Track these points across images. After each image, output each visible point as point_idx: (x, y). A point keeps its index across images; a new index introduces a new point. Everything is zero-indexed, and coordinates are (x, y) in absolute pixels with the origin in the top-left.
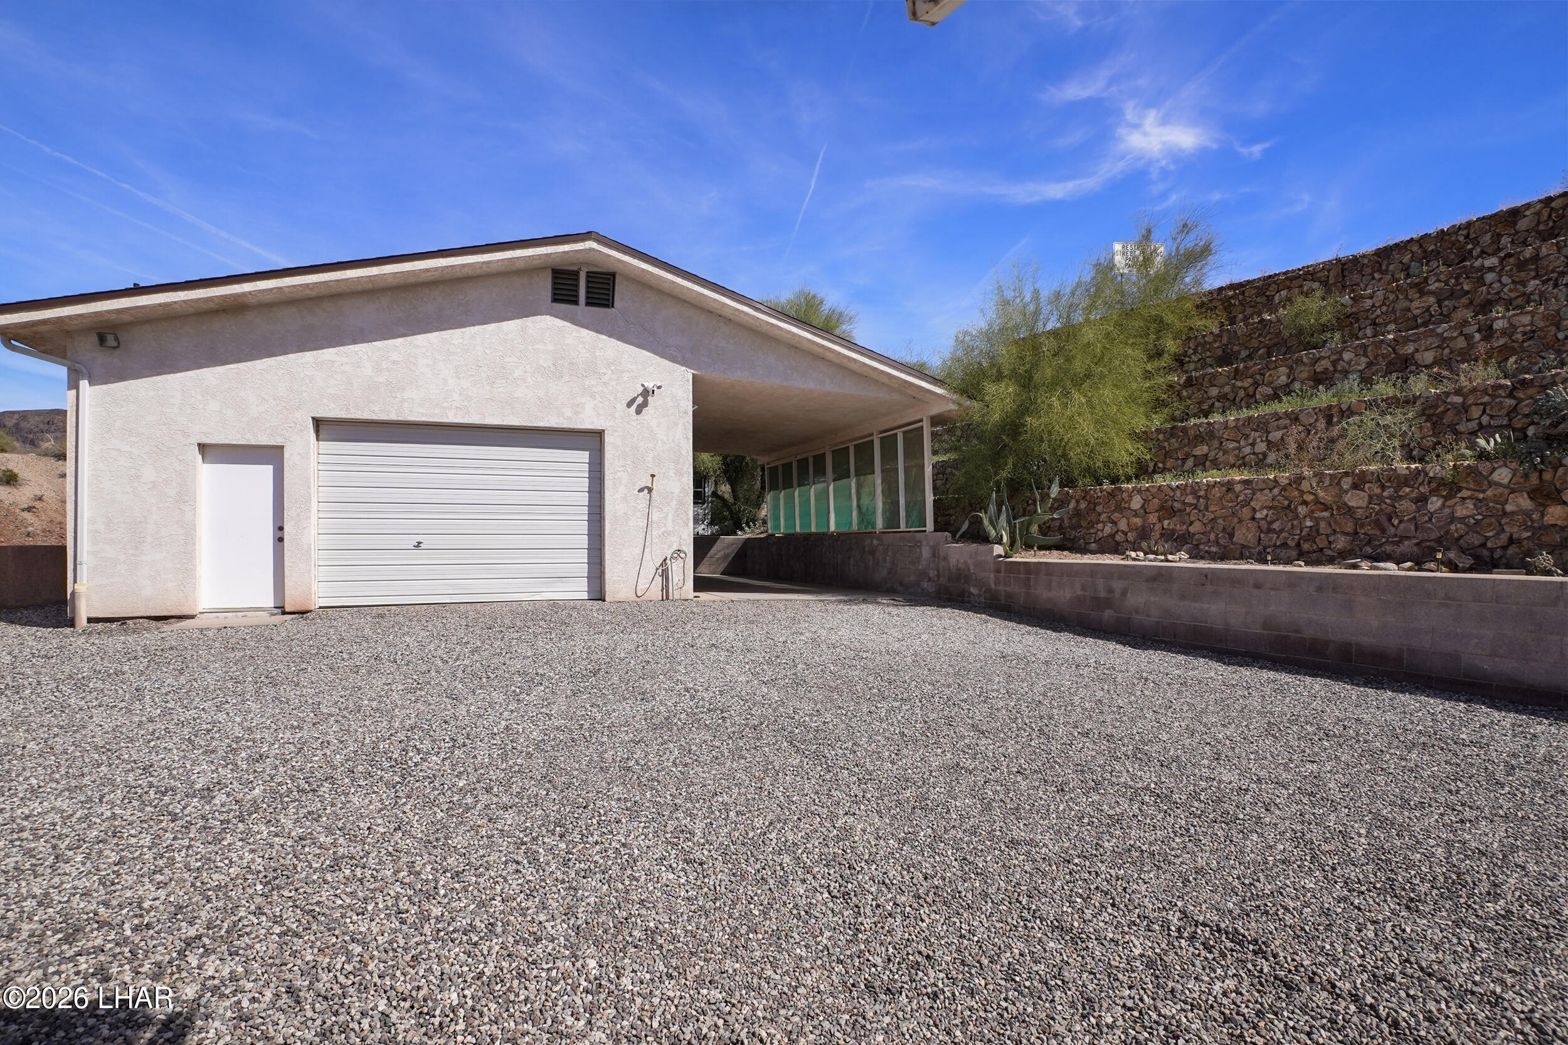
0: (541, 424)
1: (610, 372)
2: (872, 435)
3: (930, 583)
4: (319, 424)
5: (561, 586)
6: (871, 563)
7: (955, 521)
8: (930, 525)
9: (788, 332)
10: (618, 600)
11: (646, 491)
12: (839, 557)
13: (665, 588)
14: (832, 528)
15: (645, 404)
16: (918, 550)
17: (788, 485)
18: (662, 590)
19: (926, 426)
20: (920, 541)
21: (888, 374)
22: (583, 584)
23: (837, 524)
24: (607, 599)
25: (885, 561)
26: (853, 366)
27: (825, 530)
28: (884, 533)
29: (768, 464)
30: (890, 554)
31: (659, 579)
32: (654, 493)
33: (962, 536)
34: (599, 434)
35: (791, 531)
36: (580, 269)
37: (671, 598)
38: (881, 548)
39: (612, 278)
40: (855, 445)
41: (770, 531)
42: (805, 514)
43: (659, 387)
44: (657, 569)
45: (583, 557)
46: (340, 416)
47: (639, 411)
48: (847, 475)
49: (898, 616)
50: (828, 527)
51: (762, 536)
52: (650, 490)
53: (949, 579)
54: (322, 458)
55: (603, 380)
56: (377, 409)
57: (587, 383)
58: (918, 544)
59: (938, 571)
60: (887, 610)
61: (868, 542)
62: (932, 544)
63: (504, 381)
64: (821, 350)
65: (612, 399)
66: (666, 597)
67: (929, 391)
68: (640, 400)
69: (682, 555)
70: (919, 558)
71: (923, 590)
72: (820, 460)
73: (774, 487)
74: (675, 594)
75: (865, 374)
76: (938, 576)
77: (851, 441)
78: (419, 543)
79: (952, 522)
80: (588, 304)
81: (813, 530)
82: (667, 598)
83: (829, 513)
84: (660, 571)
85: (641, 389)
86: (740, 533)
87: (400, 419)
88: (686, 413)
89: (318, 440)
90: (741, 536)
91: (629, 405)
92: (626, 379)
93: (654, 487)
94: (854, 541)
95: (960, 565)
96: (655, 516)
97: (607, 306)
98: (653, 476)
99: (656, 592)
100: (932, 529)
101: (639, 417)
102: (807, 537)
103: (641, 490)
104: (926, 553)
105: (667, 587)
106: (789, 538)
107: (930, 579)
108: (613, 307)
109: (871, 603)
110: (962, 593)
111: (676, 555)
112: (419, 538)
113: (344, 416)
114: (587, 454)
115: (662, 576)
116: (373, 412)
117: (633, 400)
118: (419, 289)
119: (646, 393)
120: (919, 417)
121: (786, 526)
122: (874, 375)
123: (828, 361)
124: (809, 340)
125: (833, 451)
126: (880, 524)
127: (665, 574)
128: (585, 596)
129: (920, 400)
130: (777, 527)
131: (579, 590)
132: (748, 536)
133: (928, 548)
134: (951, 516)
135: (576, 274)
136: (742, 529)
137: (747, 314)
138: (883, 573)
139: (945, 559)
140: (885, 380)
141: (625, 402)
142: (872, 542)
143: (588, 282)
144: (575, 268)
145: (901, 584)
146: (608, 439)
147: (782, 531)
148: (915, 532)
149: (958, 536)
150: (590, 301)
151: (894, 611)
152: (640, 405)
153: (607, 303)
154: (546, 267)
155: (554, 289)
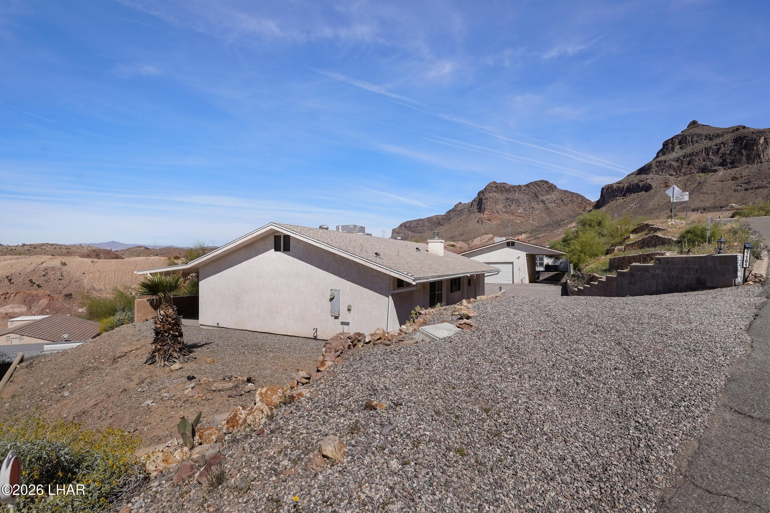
0: (506, 261)
45: (512, 278)
52: (519, 269)
69: (524, 278)
91: (517, 259)
117: (517, 257)
127: (521, 281)
131: (511, 282)
146: (514, 263)
152: (519, 258)
153: (514, 246)
154: (506, 242)
155: (507, 245)
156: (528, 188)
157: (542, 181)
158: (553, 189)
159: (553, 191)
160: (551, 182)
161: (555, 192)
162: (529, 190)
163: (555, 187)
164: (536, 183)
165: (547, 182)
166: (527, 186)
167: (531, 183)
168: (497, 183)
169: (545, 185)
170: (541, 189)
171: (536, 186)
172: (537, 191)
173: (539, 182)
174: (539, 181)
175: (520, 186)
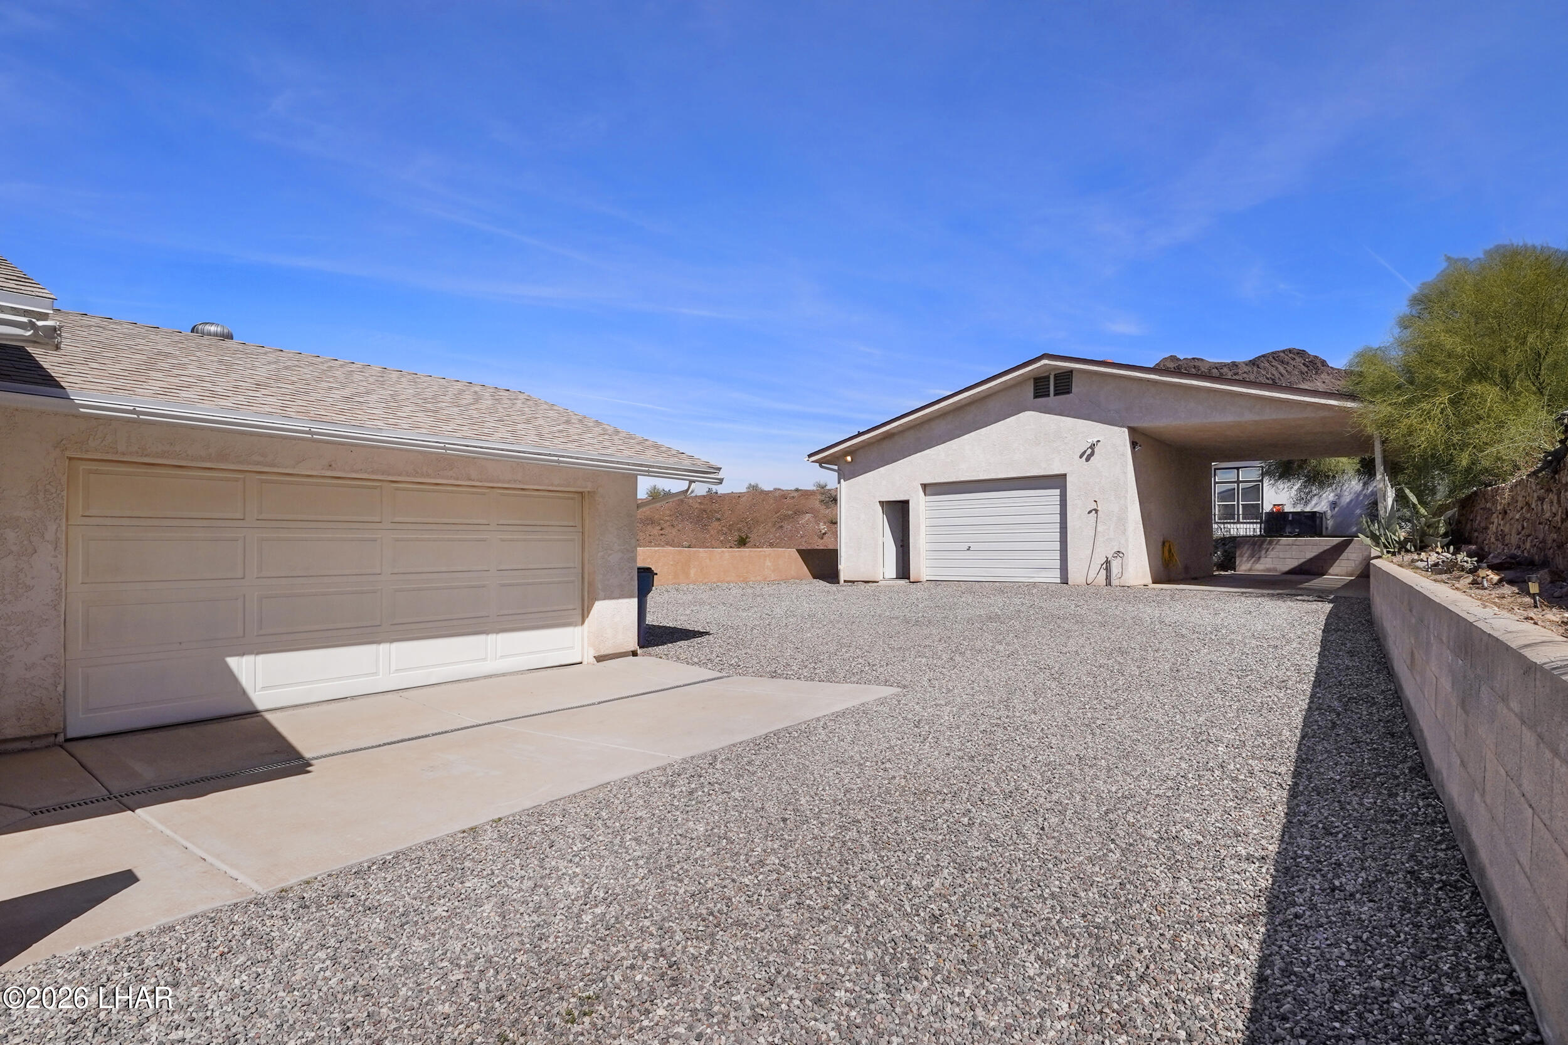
0: (1028, 474)
1: (1069, 436)
4: (925, 487)
5: (1044, 574)
10: (1076, 584)
11: (1094, 512)
13: (1109, 577)
15: (1092, 454)
18: (1107, 579)
22: (1057, 573)
24: (1069, 583)
31: (1103, 572)
32: (1100, 513)
34: (1064, 477)
36: (1049, 378)
37: (1114, 582)
39: (1070, 375)
43: (1099, 441)
44: (1102, 566)
45: (1057, 555)
46: (931, 482)
47: (1088, 460)
52: (1096, 511)
54: (928, 504)
55: (1065, 441)
56: (947, 476)
57: (1055, 445)
63: (1007, 452)
65: (1071, 453)
66: (1109, 583)
68: (1089, 451)
69: (1121, 555)
78: (970, 547)
80: (1056, 395)
84: (1104, 566)
85: (1088, 445)
87: (957, 480)
88: (1123, 455)
89: (925, 495)
91: (1081, 457)
92: (1079, 438)
93: (1100, 510)
96: (1101, 529)
97: (1068, 393)
98: (1098, 501)
99: (1102, 580)
101: (1089, 463)
103: (1089, 512)
108: (1071, 393)
111: (1116, 555)
112: (970, 544)
113: (933, 482)
115: (1106, 569)
116: (945, 478)
117: (1085, 452)
118: (965, 408)
119: (1092, 447)
127: (1108, 570)
128: (1058, 581)
131: (1055, 576)
141: (1079, 454)
143: (1056, 382)
144: (1045, 378)
146: (1068, 478)
150: (1057, 393)
152: (1089, 454)
153: (1068, 391)
154: (1030, 379)
155: (1035, 390)
156: (1255, 369)
157: (1290, 351)
158: (1317, 369)
159: (1316, 373)
160: (1312, 352)
161: (1324, 376)
162: (1258, 373)
163: (1324, 363)
164: (1275, 356)
165: (1301, 353)
166: (1253, 363)
167: (1263, 356)
168: (1179, 360)
169: (1298, 359)
170: (1289, 368)
171: (1275, 363)
172: (1277, 375)
173: (1282, 354)
174: (1284, 352)
175: (1235, 365)
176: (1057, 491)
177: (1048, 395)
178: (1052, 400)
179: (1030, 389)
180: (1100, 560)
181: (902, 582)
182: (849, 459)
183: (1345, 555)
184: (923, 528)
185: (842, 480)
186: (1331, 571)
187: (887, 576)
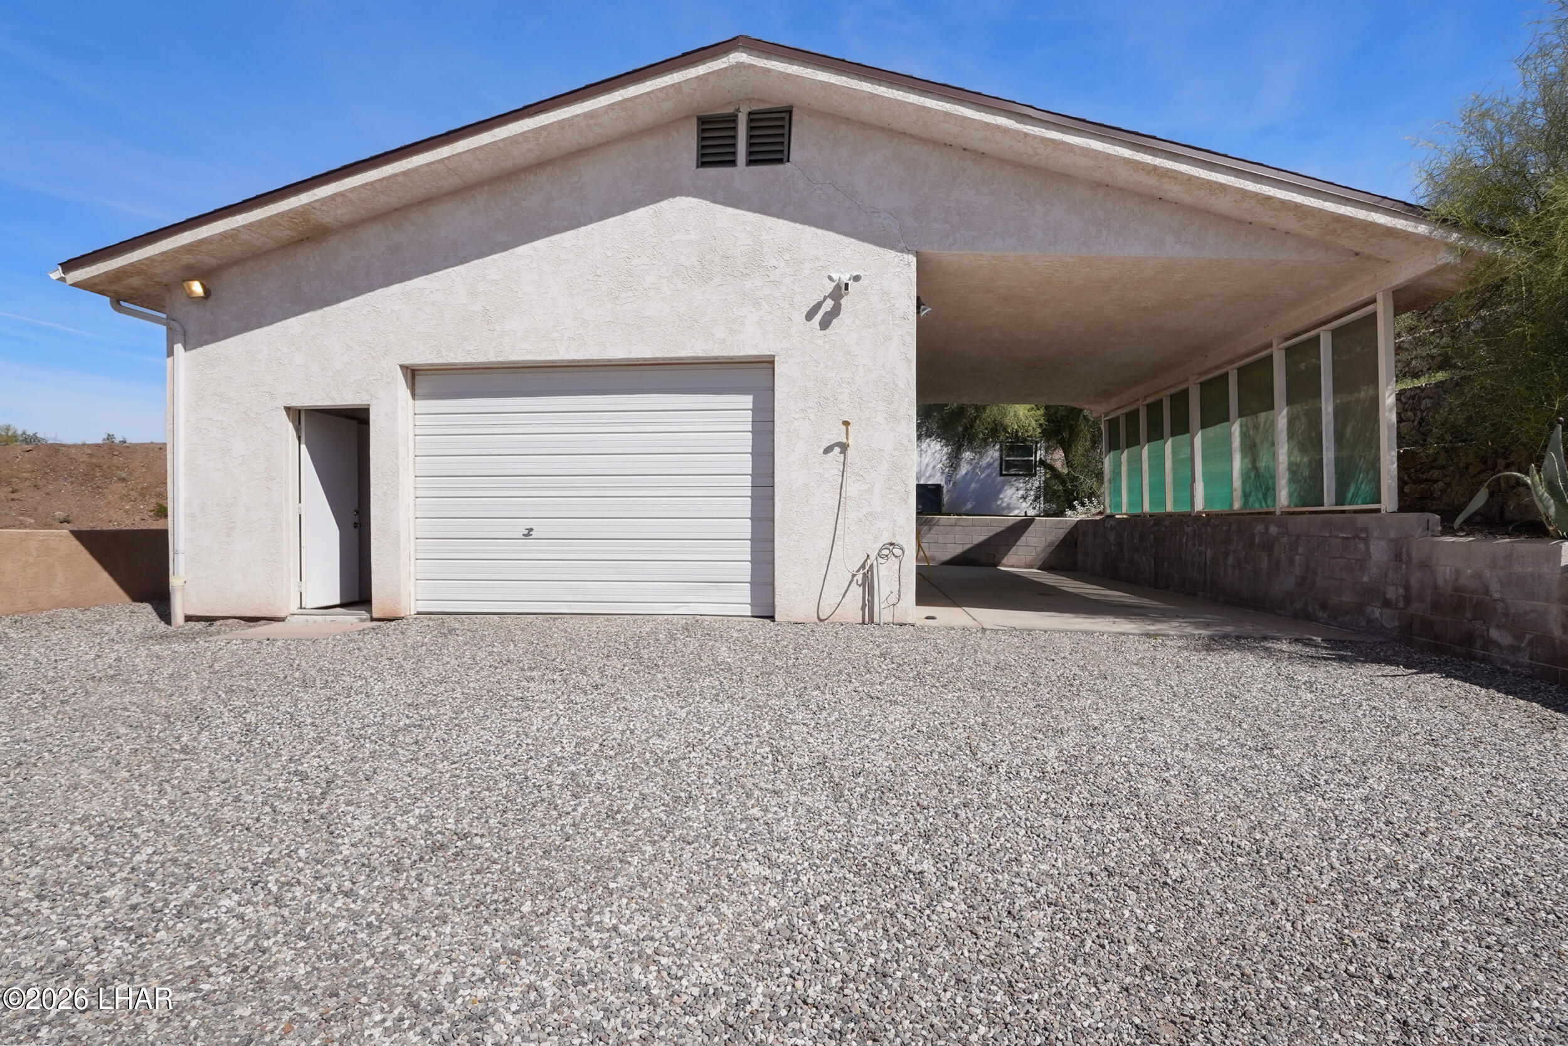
0: (682, 354)
1: (782, 264)
2: (1270, 345)
3: (1388, 612)
4: (412, 374)
5: (712, 594)
6: (1265, 565)
7: (1443, 491)
8: (1389, 500)
9: (1086, 152)
10: (793, 620)
11: (837, 450)
12: (1209, 553)
13: (868, 605)
14: (1199, 505)
15: (836, 311)
16: (1362, 546)
17: (1133, 441)
18: (863, 609)
19: (1383, 310)
20: (1365, 530)
21: (1298, 206)
22: (745, 593)
23: (1208, 500)
24: (777, 618)
25: (1291, 561)
26: (1222, 204)
27: (1186, 509)
28: (1294, 513)
29: (1106, 415)
30: (1301, 550)
31: (857, 592)
32: (849, 452)
33: (1468, 521)
34: (767, 363)
35: (1137, 511)
36: (738, 110)
37: (876, 620)
38: (1285, 539)
39: (787, 116)
40: (1239, 369)
41: (1108, 511)
42: (1158, 487)
43: (857, 278)
44: (854, 576)
45: (745, 551)
46: (430, 362)
47: (825, 324)
48: (1225, 418)
49: (1309, 685)
50: (1193, 505)
51: (1098, 518)
52: (844, 447)
53: (1436, 606)
54: (420, 419)
55: (772, 278)
56: (472, 348)
57: (748, 285)
58: (1362, 535)
59: (1407, 588)
60: (1286, 668)
61: (1260, 528)
62: (1392, 535)
63: (630, 294)
64: (1152, 181)
65: (787, 306)
66: (869, 618)
67: (1390, 232)
68: (828, 305)
69: (897, 552)
70: (1363, 563)
71: (1369, 621)
72: (1180, 399)
73: (1114, 446)
74: (883, 614)
75: (1249, 218)
76: (1407, 599)
77: (1231, 362)
78: (531, 530)
79: (1437, 494)
80: (750, 162)
81: (1170, 508)
82: (871, 620)
83: (1193, 481)
84: (859, 577)
85: (830, 287)
86: (1069, 513)
87: (500, 359)
88: (905, 318)
89: (414, 395)
90: (1073, 517)
91: (809, 316)
92: (807, 272)
93: (850, 442)
94: (1234, 527)
95: (1463, 581)
96: (852, 489)
97: (780, 161)
98: (846, 423)
99: (852, 609)
100: (1395, 507)
101: (827, 331)
102: (1158, 520)
103: (828, 450)
104: (1379, 551)
105: (872, 602)
106: (1135, 521)
107: (1387, 603)
108: (788, 161)
109: (1251, 649)
110: (1468, 639)
111: (886, 552)
112: (530, 523)
113: (436, 361)
114: (750, 398)
115: (863, 584)
116: (468, 352)
117: (819, 305)
118: (522, 176)
119: (839, 292)
120: (1366, 295)
121: (1130, 504)
122: (1266, 217)
123: (1169, 202)
124: (1127, 161)
125: (1202, 384)
126: (1283, 497)
127: (868, 583)
128: (747, 610)
129: (1369, 257)
130: (1119, 506)
131: (739, 600)
132: (1083, 517)
133: (1383, 543)
134: (1436, 481)
135: (732, 119)
136: (1072, 508)
137: (1005, 130)
138: (1286, 583)
139: (1425, 565)
140: (1290, 223)
141: (805, 310)
142: (1267, 529)
143: (750, 128)
144: (730, 110)
145: (1324, 607)
147: (1124, 510)
148: (1355, 512)
149: (1459, 520)
150: (753, 158)
151: (1303, 673)
152: (828, 311)
153: (781, 157)
154: (688, 117)
155: (702, 147)
176: (747, 401)
177: (733, 163)
178: (742, 174)
179: (688, 142)
180: (848, 562)
181: (352, 619)
182: (197, 288)
183: (1023, 540)
184: (407, 483)
185: (178, 348)
186: (1004, 561)
187: (309, 603)
